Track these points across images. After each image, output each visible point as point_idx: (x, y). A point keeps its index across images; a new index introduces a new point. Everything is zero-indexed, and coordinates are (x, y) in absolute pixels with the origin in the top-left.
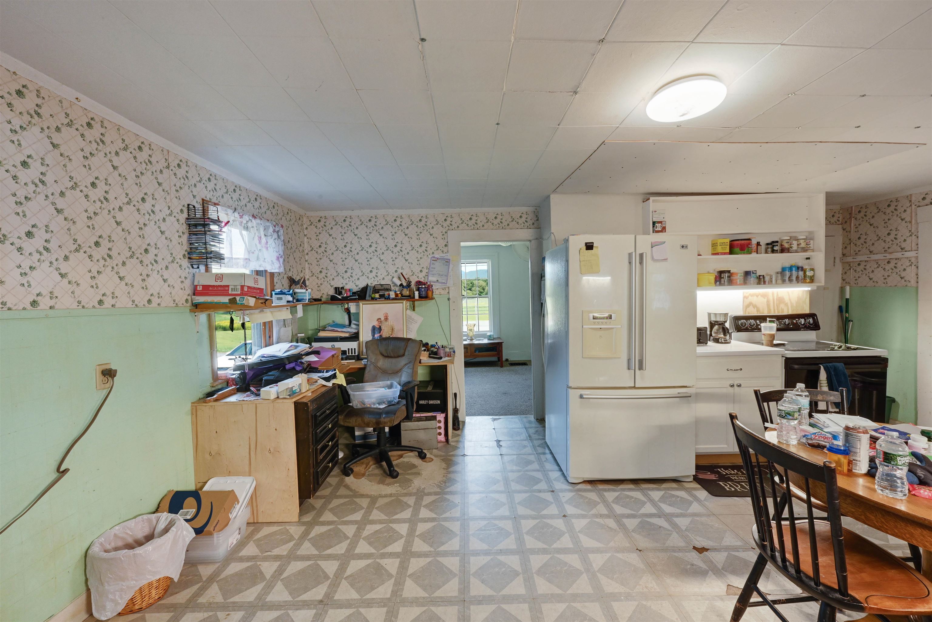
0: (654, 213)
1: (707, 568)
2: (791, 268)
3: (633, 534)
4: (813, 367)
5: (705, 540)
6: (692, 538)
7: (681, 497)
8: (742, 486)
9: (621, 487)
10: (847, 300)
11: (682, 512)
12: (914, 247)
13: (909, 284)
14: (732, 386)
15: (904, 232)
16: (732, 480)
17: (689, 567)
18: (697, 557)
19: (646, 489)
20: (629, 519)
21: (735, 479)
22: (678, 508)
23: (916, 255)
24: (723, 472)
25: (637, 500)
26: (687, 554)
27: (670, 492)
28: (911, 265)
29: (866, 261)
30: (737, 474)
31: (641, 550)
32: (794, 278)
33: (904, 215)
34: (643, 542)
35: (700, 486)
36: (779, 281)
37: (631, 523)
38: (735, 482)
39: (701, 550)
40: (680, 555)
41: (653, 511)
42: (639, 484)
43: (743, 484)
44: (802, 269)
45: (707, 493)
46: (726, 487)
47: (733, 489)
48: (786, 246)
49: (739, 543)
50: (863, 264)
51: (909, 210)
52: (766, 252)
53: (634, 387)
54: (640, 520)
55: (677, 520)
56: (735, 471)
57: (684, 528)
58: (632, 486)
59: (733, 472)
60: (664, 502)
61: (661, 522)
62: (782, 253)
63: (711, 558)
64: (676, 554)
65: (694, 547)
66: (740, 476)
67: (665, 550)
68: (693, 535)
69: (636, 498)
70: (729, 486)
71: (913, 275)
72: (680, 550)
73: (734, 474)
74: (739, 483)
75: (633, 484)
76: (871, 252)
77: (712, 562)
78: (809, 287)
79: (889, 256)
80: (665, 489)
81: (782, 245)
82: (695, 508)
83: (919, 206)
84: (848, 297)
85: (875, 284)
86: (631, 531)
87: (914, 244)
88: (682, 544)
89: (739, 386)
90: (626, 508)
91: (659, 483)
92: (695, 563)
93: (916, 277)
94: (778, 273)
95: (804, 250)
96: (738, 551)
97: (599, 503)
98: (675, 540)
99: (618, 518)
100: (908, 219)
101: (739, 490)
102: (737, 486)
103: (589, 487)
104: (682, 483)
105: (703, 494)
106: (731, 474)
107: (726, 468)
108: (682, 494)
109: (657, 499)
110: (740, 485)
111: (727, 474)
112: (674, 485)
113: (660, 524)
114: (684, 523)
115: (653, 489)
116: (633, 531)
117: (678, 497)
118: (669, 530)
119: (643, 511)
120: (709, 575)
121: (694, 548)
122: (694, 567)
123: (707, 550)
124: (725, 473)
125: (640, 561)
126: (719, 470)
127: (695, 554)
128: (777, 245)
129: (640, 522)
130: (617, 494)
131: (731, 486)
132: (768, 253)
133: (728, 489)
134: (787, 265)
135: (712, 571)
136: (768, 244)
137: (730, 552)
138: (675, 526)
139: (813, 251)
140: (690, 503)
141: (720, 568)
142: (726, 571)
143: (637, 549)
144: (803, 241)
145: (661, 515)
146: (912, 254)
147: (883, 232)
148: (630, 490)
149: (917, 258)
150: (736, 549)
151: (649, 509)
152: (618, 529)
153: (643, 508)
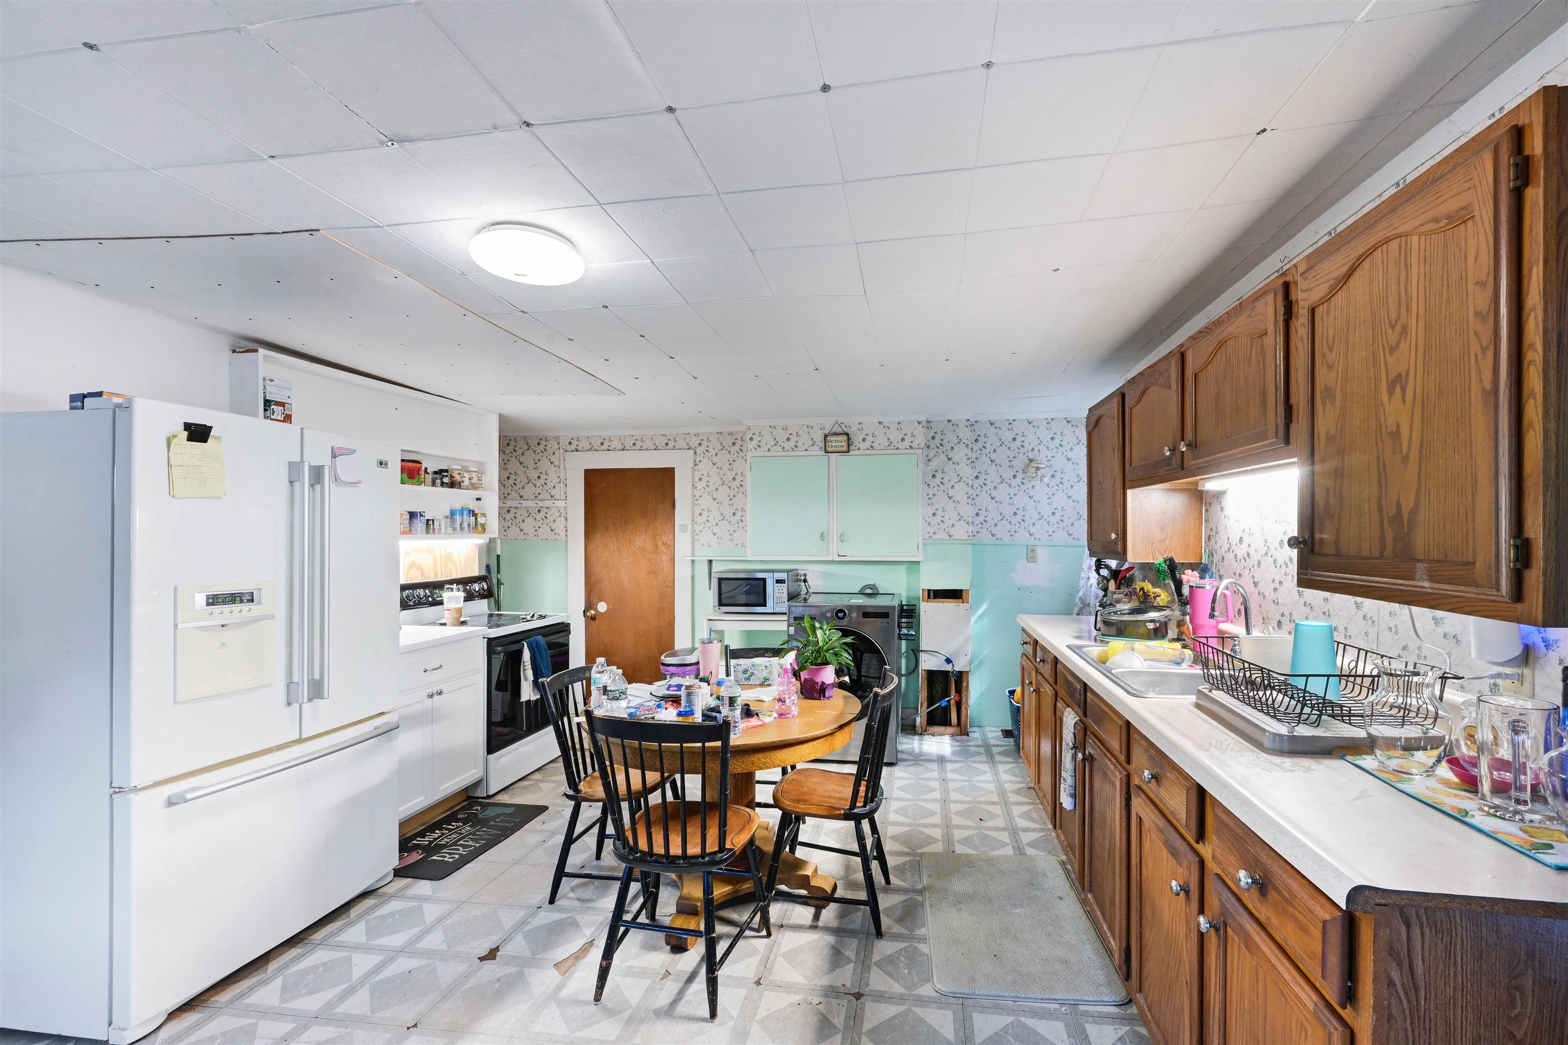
0: (268, 382)
1: (518, 968)
2: (462, 511)
3: (379, 1015)
4: (515, 647)
5: (482, 940)
6: (468, 950)
7: (398, 912)
8: (464, 846)
9: (274, 968)
10: (498, 556)
11: (420, 928)
12: (563, 497)
13: (559, 538)
14: (431, 696)
15: (552, 478)
16: (445, 846)
17: (497, 986)
18: (494, 966)
19: (326, 938)
20: (347, 1002)
21: (448, 843)
22: (408, 929)
23: (565, 505)
24: (424, 842)
25: (329, 966)
26: (479, 974)
27: (373, 916)
28: (560, 516)
29: (516, 508)
30: (443, 834)
31: (416, 1025)
32: (465, 526)
33: (553, 458)
34: (407, 1013)
35: (410, 879)
36: (450, 530)
37: (359, 1003)
38: (451, 845)
39: (492, 954)
40: (473, 981)
41: (375, 959)
42: (305, 939)
43: (461, 842)
44: (475, 515)
45: (428, 881)
46: (445, 859)
47: (457, 856)
48: (458, 478)
49: (521, 914)
50: (513, 511)
51: (557, 453)
52: (434, 484)
53: (300, 741)
54: (366, 988)
55: (424, 944)
56: (437, 832)
57: (444, 947)
58: (294, 952)
59: (436, 836)
60: (381, 935)
61: (402, 965)
62: (451, 487)
63: (510, 953)
64: (465, 987)
65: (479, 958)
66: (450, 835)
67: (448, 993)
68: (464, 946)
69: (324, 964)
70: (448, 856)
71: (562, 527)
72: (466, 977)
73: (439, 837)
74: (455, 844)
75: (293, 947)
76: (521, 497)
77: (516, 957)
78: (481, 538)
79: (540, 504)
80: (360, 917)
81: (451, 476)
82: (431, 912)
83: (566, 451)
84: (499, 553)
85: (526, 536)
86: (369, 1014)
87: (562, 493)
88: (462, 968)
89: (440, 693)
90: (322, 990)
91: (340, 915)
92: (499, 975)
93: (565, 529)
94: (447, 517)
95: (474, 487)
96: (529, 923)
97: (255, 1025)
98: (448, 972)
99: (323, 1017)
100: (556, 463)
101: (464, 853)
102: (458, 850)
103: (192, 1018)
104: (380, 891)
105: (423, 887)
106: (435, 839)
107: (422, 834)
108: (394, 906)
109: (363, 939)
110: (460, 845)
111: (431, 842)
112: (368, 902)
113: (407, 968)
114: (435, 941)
115: (340, 930)
116: (372, 1012)
117: (393, 914)
118: (427, 965)
119: (357, 973)
120: (526, 973)
121: (481, 959)
122: (503, 980)
123: (497, 949)
124: (427, 843)
125: (430, 1038)
126: (414, 842)
127: (488, 965)
128: (447, 476)
129: (372, 991)
130: (279, 981)
131: (450, 854)
132: (436, 486)
133: (451, 860)
134: (458, 506)
135: (525, 966)
136: (435, 473)
137: (524, 930)
138: (429, 953)
139: (484, 489)
140: (419, 909)
141: (530, 955)
142: (538, 954)
143: (408, 1028)
144: (476, 474)
145: (393, 954)
146: (560, 504)
147: (533, 474)
148: (298, 958)
149: (566, 508)
150: (524, 922)
151: (362, 963)
152: (343, 1030)
153: (354, 968)
